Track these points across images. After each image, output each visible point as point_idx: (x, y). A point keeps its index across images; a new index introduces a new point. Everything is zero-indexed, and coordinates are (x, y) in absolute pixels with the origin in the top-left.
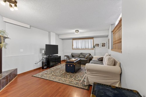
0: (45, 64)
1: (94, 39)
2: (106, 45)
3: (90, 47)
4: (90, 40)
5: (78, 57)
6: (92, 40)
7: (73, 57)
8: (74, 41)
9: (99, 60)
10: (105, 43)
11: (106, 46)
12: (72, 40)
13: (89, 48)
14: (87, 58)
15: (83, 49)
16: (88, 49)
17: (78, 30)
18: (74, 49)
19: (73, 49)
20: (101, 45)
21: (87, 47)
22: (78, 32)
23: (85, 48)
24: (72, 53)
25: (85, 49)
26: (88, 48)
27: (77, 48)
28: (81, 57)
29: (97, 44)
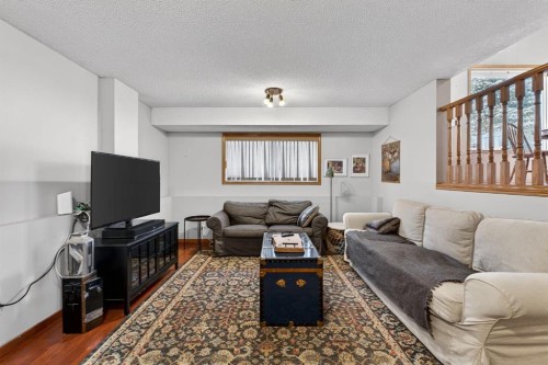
0: (93, 294)
1: (324, 140)
2: (367, 165)
3: (304, 174)
4: (303, 145)
5: (258, 221)
6: (314, 145)
7: (233, 220)
9: (383, 233)
10: (364, 160)
11: (367, 170)
12: (219, 140)
13: (301, 177)
14: (309, 225)
15: (276, 182)
16: (297, 182)
17: (280, 91)
18: (228, 183)
19: (224, 182)
20: (348, 167)
21: (294, 176)
22: (281, 98)
23: (283, 178)
24: (225, 205)
25: (287, 181)
26: (298, 179)
27: (243, 178)
28: (274, 220)
29: (334, 163)
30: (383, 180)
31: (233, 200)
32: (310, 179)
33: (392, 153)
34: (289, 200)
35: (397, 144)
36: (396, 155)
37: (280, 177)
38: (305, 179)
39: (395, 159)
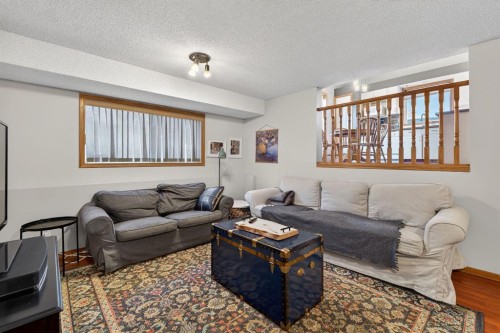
2: (241, 148)
3: (188, 155)
5: (150, 212)
6: (198, 125)
7: (117, 216)
8: (96, 114)
10: (238, 143)
11: (241, 152)
13: (185, 157)
15: (157, 164)
16: (180, 163)
18: (88, 166)
21: (178, 156)
23: (166, 159)
26: (182, 159)
27: (113, 159)
28: (171, 208)
29: (216, 144)
30: (257, 161)
31: (110, 190)
32: (194, 159)
33: (269, 139)
34: (181, 183)
35: (276, 132)
36: (273, 140)
37: (162, 158)
38: (189, 160)
39: (273, 144)
